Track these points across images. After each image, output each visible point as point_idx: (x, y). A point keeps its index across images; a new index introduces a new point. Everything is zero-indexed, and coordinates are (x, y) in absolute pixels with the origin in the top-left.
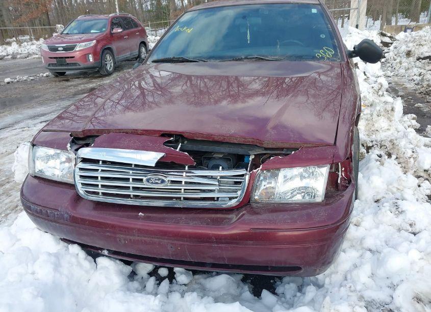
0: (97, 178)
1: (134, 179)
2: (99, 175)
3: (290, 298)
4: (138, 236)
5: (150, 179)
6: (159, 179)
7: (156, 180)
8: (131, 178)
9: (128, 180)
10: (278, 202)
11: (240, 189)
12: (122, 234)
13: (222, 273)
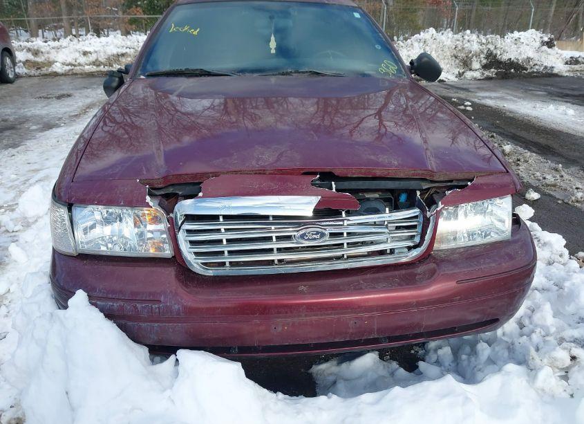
0: (220, 241)
1: (278, 238)
2: (224, 237)
3: (450, 365)
4: (306, 316)
5: (304, 234)
6: (317, 233)
7: (313, 234)
8: (274, 235)
9: (270, 239)
10: (463, 246)
11: (417, 235)
12: (279, 317)
13: (369, 352)
